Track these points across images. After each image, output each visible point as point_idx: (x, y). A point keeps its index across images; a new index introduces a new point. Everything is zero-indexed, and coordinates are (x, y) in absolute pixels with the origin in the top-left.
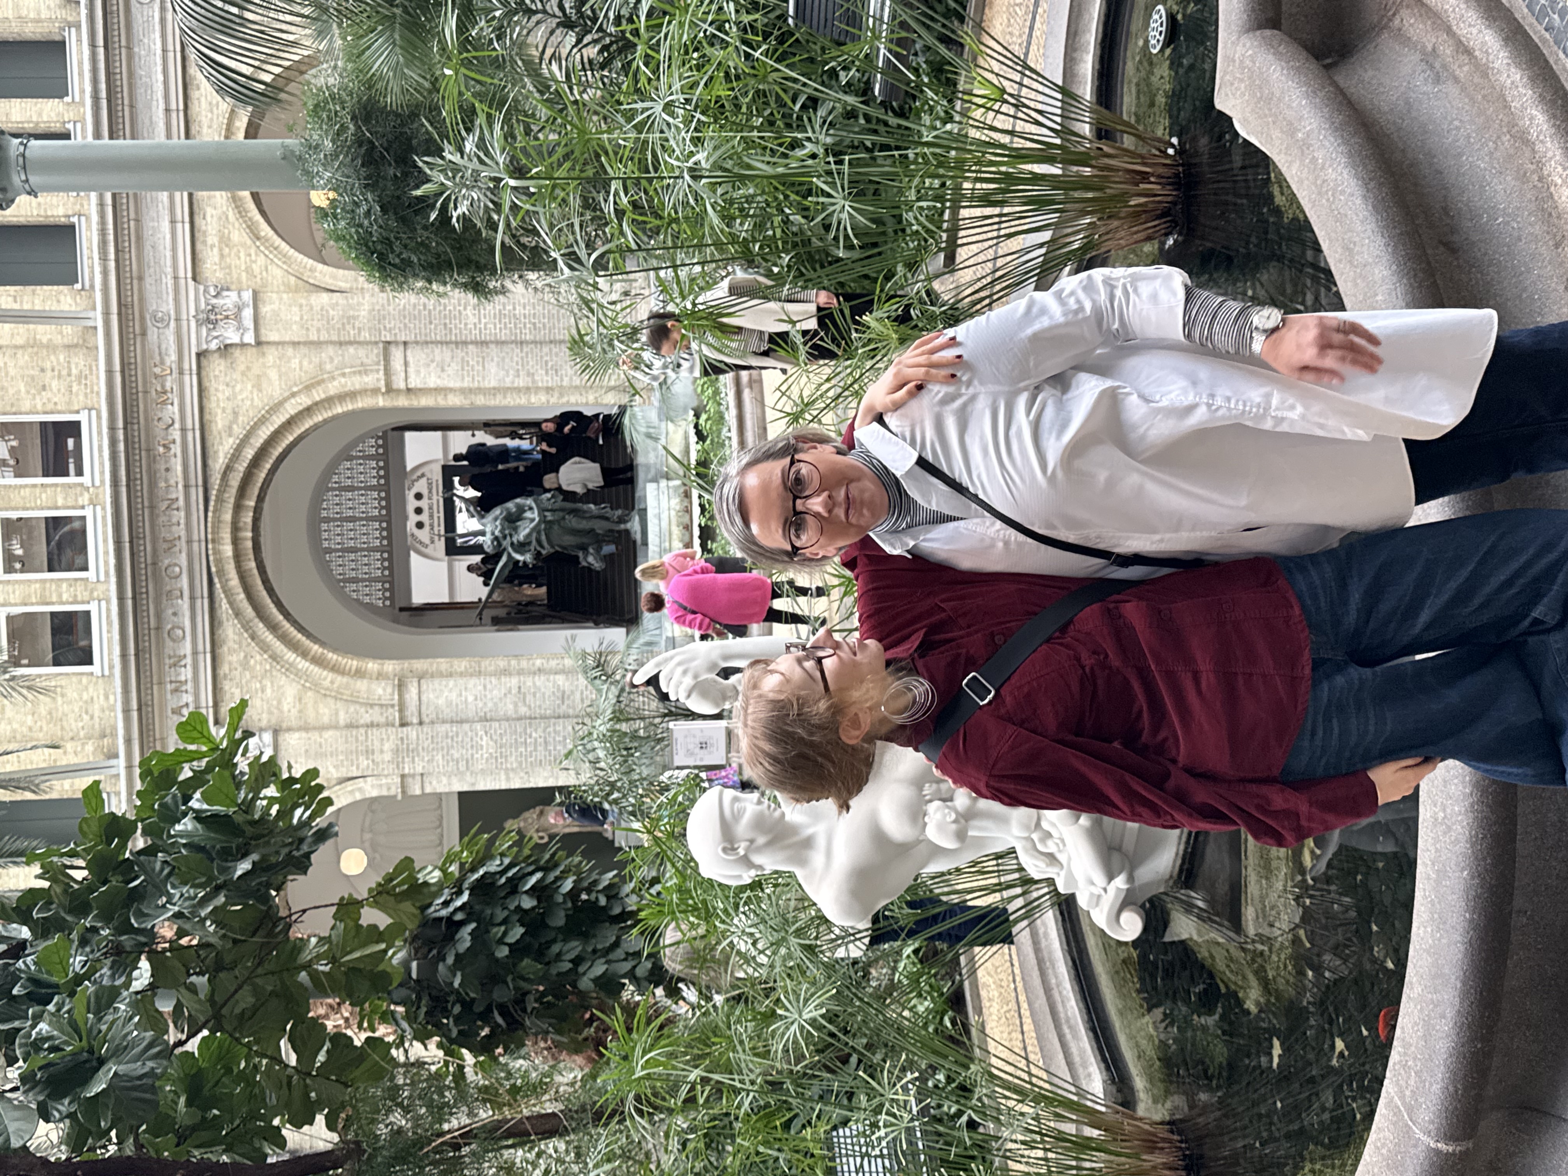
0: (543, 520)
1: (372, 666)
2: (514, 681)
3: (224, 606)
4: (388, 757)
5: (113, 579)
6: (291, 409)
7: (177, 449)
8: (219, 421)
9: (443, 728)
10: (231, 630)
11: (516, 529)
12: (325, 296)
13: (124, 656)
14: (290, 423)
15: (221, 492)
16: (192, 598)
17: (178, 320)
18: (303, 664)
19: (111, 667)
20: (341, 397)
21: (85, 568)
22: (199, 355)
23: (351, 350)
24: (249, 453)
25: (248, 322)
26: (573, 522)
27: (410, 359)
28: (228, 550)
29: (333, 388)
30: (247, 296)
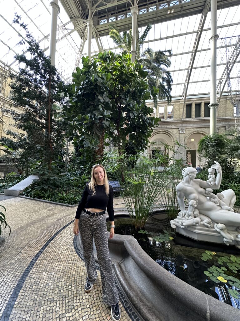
7: (170, 126)
14: (172, 136)
22: (179, 128)
23: (179, 141)
24: (169, 133)
25: (182, 133)
28: (160, 131)
30: (184, 133)
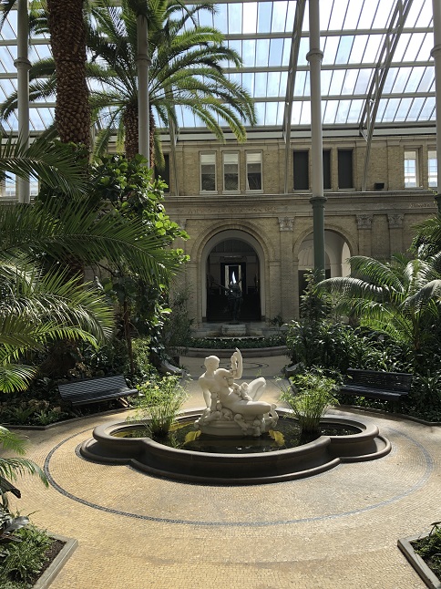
1: (200, 256)
2: (195, 291)
3: (215, 222)
5: (223, 196)
6: (265, 239)
7: (254, 212)
8: (261, 222)
9: (184, 273)
10: (210, 223)
12: (292, 248)
13: (204, 199)
14: (261, 238)
15: (244, 222)
16: (218, 215)
17: (286, 213)
18: (201, 240)
19: (201, 195)
21: (226, 189)
22: (277, 218)
23: (279, 253)
24: (253, 228)
25: (285, 229)
27: (277, 267)
28: (230, 223)
29: (269, 249)
30: (292, 229)
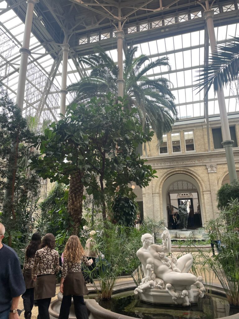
0: (185, 214)
1: (161, 189)
2: (159, 210)
3: (169, 169)
4: (148, 192)
5: (172, 155)
6: (199, 178)
7: (191, 163)
8: (196, 168)
9: (152, 199)
10: (165, 170)
11: (183, 210)
12: (217, 182)
13: (162, 157)
15: (186, 169)
16: (170, 165)
17: (211, 162)
19: (160, 156)
20: (201, 185)
21: (173, 152)
22: (206, 165)
23: (209, 186)
26: (184, 219)
27: (208, 194)
29: (202, 183)
30: (216, 171)
